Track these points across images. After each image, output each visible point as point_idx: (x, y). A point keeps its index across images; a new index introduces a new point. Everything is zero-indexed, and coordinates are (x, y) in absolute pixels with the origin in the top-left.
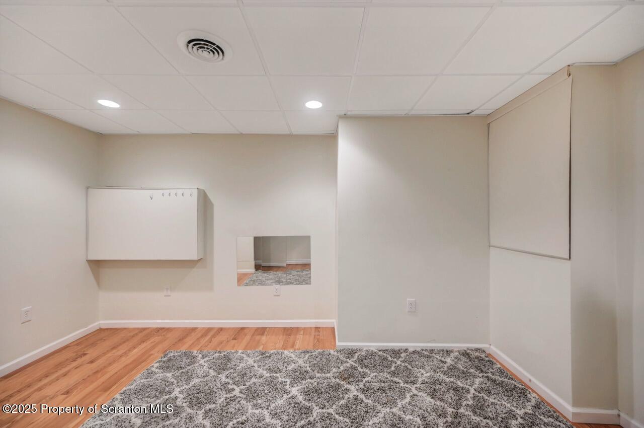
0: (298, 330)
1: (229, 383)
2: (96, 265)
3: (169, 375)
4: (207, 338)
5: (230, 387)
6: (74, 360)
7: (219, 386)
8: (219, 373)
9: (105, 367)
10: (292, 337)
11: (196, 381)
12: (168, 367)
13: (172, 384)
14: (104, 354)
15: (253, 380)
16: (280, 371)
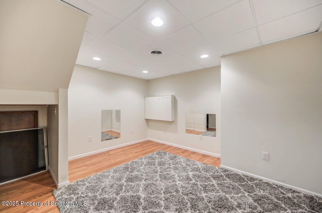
0: (209, 156)
1: (171, 163)
2: (147, 120)
3: (157, 156)
4: (174, 150)
5: (171, 164)
6: (140, 146)
7: (168, 163)
8: (170, 160)
9: (145, 150)
10: (204, 158)
11: (163, 160)
12: (158, 154)
13: (157, 158)
14: (146, 147)
15: (179, 165)
16: (190, 166)
